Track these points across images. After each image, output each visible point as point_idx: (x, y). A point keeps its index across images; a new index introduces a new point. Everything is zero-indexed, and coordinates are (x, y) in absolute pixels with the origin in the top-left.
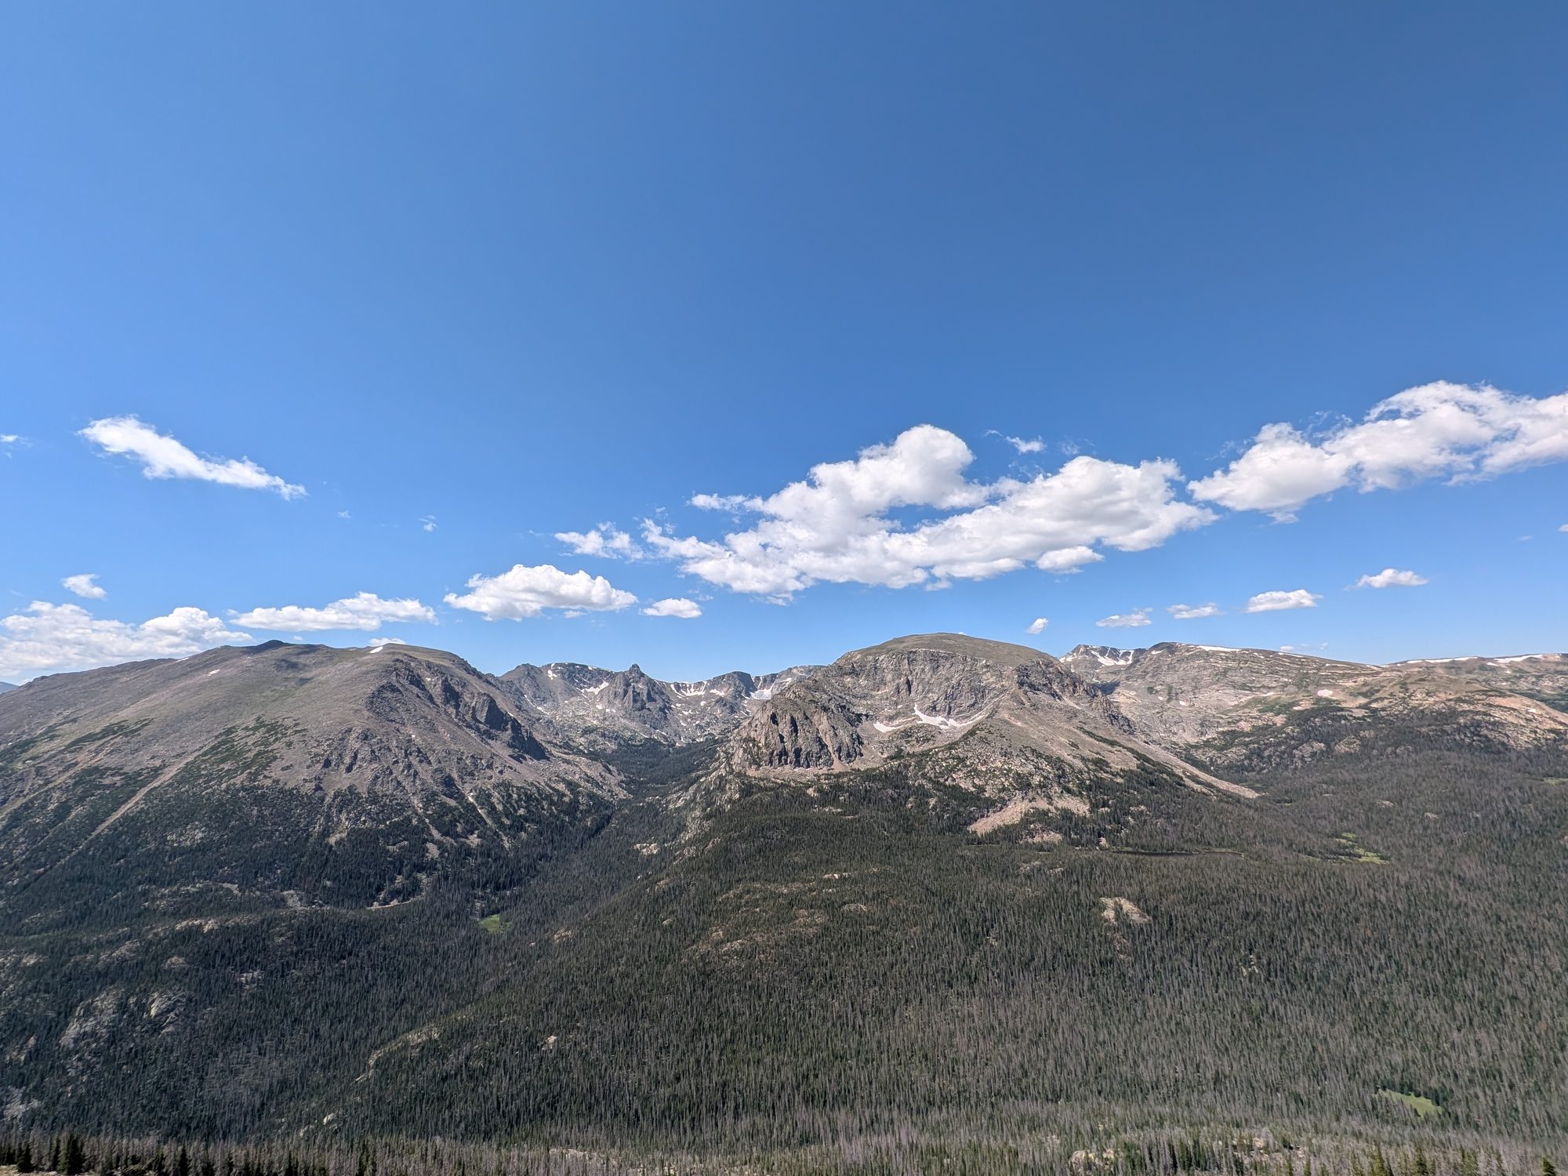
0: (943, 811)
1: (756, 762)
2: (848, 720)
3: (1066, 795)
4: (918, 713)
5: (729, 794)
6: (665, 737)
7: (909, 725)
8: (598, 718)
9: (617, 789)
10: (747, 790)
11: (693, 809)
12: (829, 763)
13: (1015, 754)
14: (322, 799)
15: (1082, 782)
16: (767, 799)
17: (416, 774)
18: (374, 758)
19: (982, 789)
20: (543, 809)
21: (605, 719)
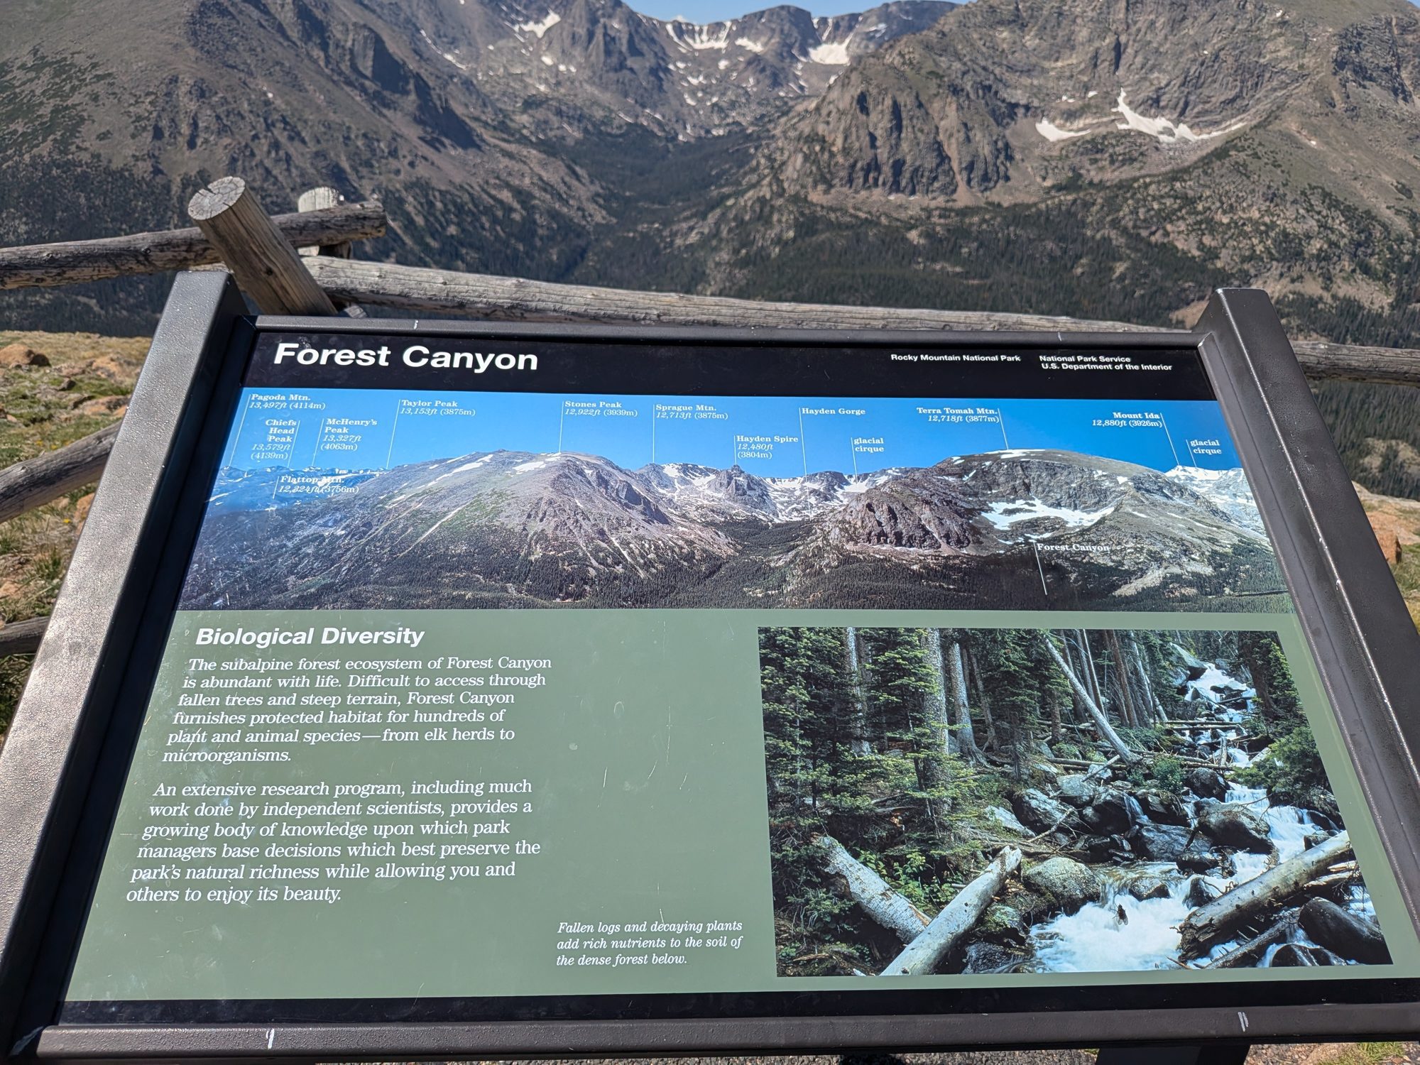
0: (1136, 284)
1: (825, 180)
2: (993, 113)
3: (1358, 276)
4: (1123, 108)
5: (777, 230)
6: (659, 123)
7: (1103, 130)
8: (546, 81)
9: (591, 207)
10: (808, 224)
11: (715, 249)
12: (950, 189)
13: (1290, 198)
14: (167, 188)
15: (1397, 256)
16: (841, 243)
17: (288, 159)
18: (223, 130)
19: (1212, 254)
20: (483, 228)
21: (558, 84)
